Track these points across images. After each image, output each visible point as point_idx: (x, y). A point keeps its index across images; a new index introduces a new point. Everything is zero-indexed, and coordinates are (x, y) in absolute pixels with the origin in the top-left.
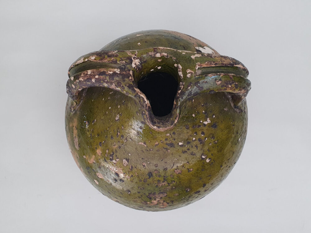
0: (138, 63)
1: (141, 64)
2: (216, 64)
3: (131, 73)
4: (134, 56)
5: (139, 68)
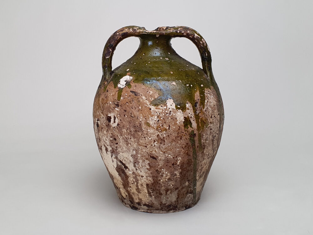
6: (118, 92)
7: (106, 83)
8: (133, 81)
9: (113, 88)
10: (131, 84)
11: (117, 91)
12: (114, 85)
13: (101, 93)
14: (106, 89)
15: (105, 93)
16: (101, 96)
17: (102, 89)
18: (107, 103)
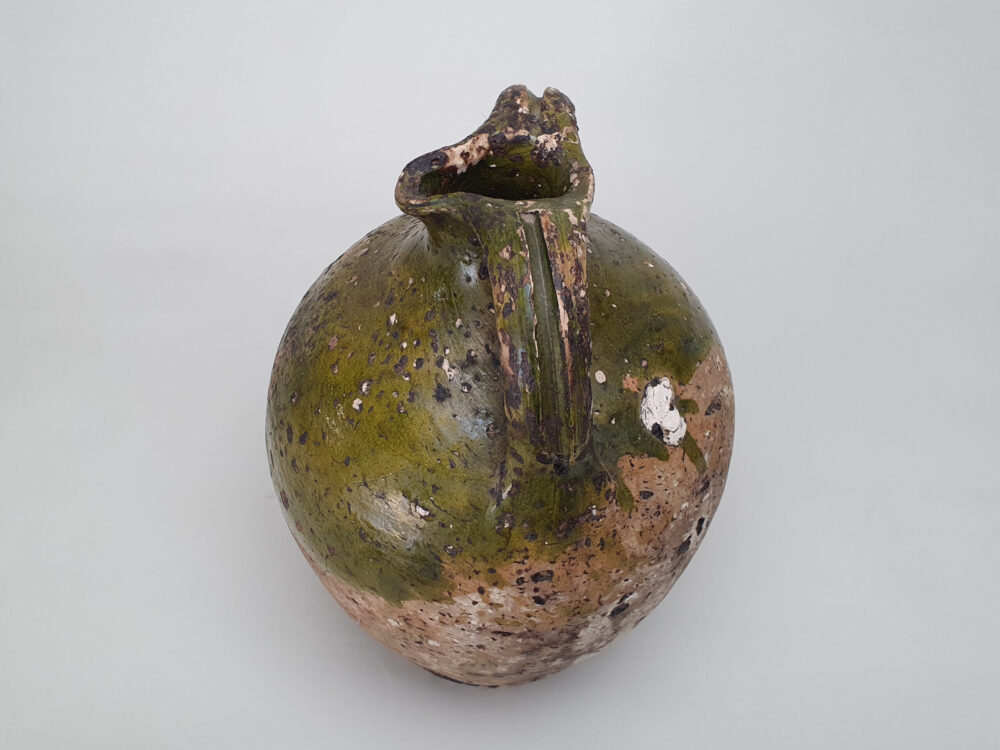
0: (548, 147)
1: (551, 155)
2: (551, 241)
3: (523, 132)
4: (563, 135)
5: (539, 156)
6: (687, 458)
7: (612, 486)
8: (680, 384)
9: (657, 467)
10: (687, 396)
11: (683, 459)
12: (651, 455)
13: (618, 527)
14: (634, 495)
15: (641, 509)
16: (623, 533)
17: (609, 516)
18: (673, 519)
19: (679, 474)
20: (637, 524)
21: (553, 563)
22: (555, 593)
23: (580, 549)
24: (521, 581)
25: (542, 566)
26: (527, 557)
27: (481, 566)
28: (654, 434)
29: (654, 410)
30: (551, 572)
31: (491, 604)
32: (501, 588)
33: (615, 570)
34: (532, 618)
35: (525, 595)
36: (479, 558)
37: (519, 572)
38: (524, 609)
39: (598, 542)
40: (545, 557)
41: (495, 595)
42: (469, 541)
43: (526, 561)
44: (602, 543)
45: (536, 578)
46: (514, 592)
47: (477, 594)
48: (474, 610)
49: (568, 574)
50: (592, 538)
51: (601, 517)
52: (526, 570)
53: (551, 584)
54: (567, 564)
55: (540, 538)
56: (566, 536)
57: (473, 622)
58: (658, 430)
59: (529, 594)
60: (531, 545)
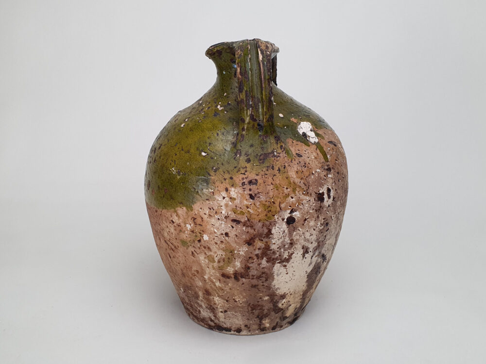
6: (318, 150)
7: (283, 145)
8: (316, 128)
9: (304, 147)
11: (316, 150)
12: (301, 142)
13: (286, 165)
14: (294, 153)
15: (297, 161)
16: (289, 168)
17: (282, 157)
18: (313, 174)
19: (315, 154)
20: (296, 167)
21: (257, 175)
22: (259, 193)
23: (269, 171)
24: (243, 184)
25: (252, 176)
26: (246, 171)
27: (227, 176)
28: (303, 136)
29: (303, 128)
30: (256, 180)
31: (231, 198)
32: (235, 188)
33: (286, 187)
34: (249, 209)
35: (246, 192)
36: (226, 172)
37: (243, 179)
38: (246, 202)
39: (277, 169)
40: (254, 172)
41: (233, 192)
42: (222, 164)
43: (246, 173)
44: (279, 170)
45: (250, 182)
46: (241, 191)
47: (225, 192)
48: (223, 203)
49: (264, 182)
50: (275, 166)
51: (278, 157)
52: (246, 178)
53: (257, 187)
54: (263, 177)
55: (252, 162)
56: (263, 162)
57: (223, 212)
58: (304, 135)
59: (247, 192)
60: (248, 165)
